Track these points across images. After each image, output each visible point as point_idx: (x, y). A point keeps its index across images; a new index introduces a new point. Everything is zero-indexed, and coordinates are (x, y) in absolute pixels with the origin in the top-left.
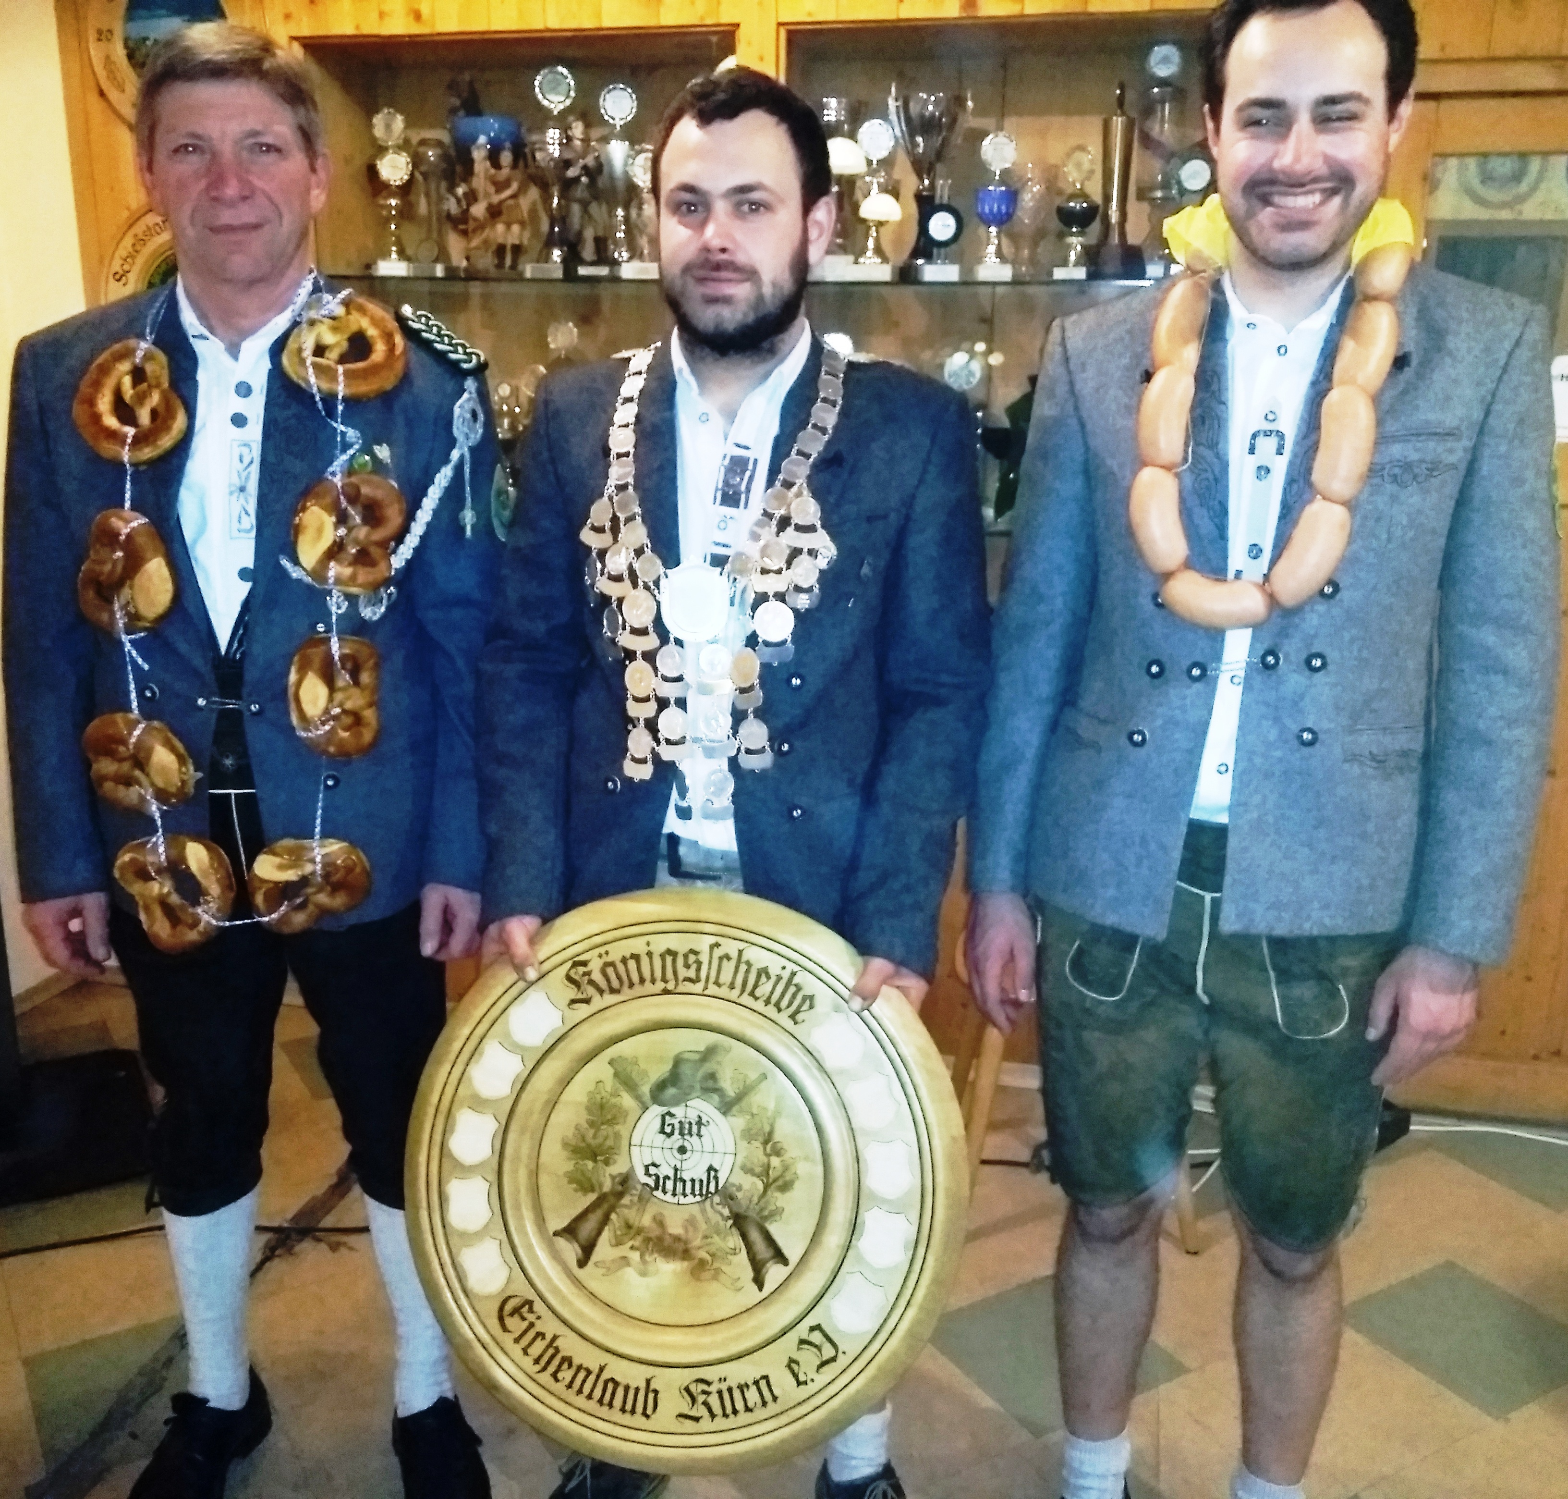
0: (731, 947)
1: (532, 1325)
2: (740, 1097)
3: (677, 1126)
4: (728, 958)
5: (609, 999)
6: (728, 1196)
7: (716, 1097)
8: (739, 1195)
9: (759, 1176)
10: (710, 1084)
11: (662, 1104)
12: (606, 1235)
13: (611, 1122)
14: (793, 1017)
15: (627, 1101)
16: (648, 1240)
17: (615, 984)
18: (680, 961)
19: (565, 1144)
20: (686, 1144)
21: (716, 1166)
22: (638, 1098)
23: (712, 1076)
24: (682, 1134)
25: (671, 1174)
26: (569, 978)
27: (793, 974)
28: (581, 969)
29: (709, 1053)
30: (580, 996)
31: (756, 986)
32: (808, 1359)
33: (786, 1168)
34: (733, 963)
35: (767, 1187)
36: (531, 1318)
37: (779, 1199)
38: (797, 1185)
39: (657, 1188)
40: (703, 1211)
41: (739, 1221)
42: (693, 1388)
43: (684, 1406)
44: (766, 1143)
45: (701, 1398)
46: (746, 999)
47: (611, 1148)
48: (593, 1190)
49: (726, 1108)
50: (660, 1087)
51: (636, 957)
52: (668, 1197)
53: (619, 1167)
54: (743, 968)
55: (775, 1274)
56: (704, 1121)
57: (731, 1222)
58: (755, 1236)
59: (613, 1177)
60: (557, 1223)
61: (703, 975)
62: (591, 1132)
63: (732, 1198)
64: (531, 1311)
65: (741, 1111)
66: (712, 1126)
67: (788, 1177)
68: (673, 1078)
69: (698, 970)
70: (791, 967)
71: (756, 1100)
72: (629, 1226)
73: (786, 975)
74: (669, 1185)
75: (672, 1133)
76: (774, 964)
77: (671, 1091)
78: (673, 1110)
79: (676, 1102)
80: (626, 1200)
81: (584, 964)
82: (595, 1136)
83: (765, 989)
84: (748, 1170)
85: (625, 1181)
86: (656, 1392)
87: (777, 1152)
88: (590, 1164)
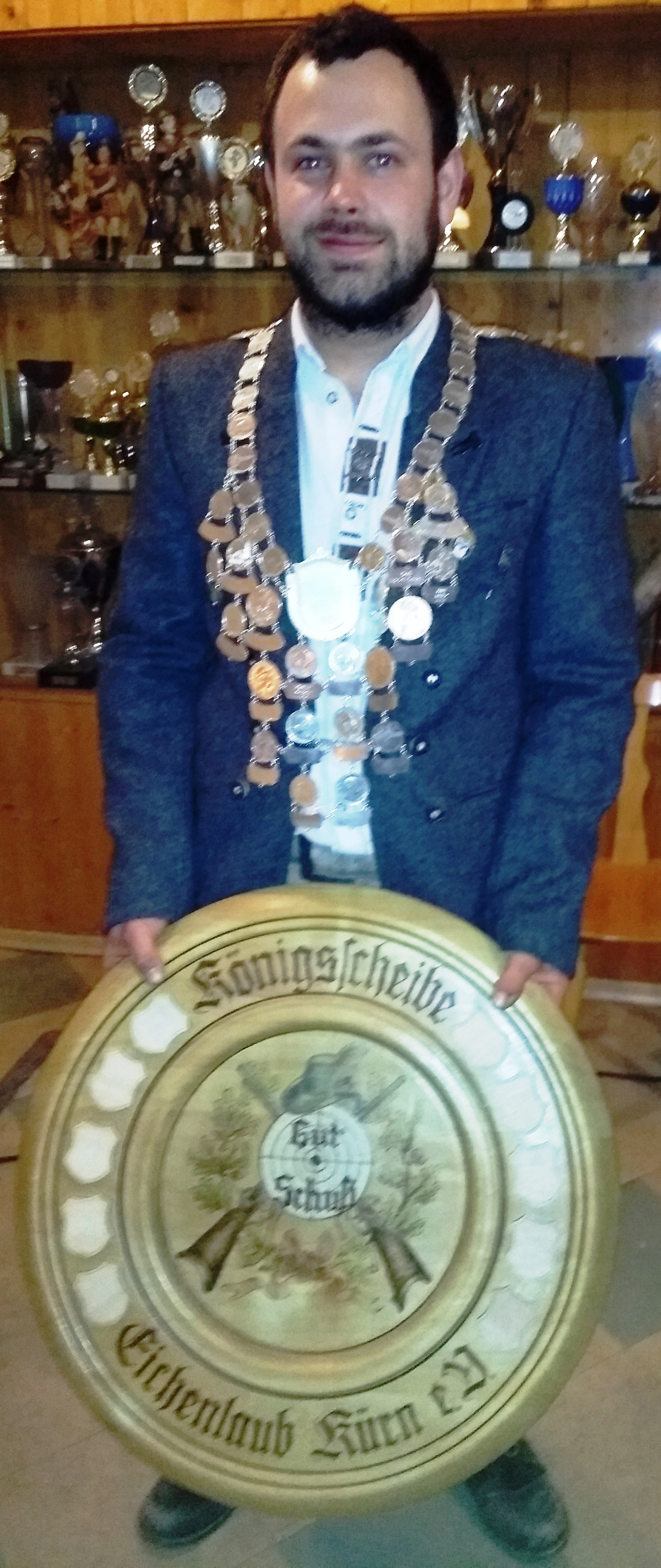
0: (368, 945)
1: (155, 1356)
2: (376, 1103)
3: (310, 1134)
4: (365, 955)
5: (239, 1001)
6: (364, 1208)
7: (351, 1102)
8: (377, 1208)
9: (398, 1186)
10: (345, 1088)
11: (293, 1112)
12: (234, 1257)
13: (239, 1132)
14: (434, 1017)
15: (257, 1109)
16: (279, 1259)
17: (244, 983)
18: (314, 960)
19: (191, 1158)
20: (321, 1155)
21: (352, 1176)
22: (268, 1105)
23: (347, 1081)
24: (315, 1143)
25: (304, 1186)
26: (195, 980)
27: (433, 971)
28: (210, 970)
29: (345, 1055)
30: (206, 999)
31: (394, 984)
32: (454, 1384)
33: (426, 1177)
34: (369, 960)
35: (406, 1197)
36: (153, 1348)
37: (420, 1211)
38: (439, 1195)
39: (288, 1203)
40: (339, 1226)
41: (377, 1235)
42: (330, 1420)
43: (321, 1442)
44: (405, 1150)
45: (338, 1432)
46: (383, 998)
47: (238, 1161)
48: (219, 1206)
49: (362, 1113)
50: (292, 1094)
51: (266, 956)
52: (301, 1212)
53: (247, 1182)
54: (380, 965)
55: (417, 1292)
56: (340, 1127)
57: (368, 1237)
58: (394, 1250)
59: (241, 1192)
60: (181, 1244)
61: (338, 971)
62: (219, 1144)
63: (368, 1210)
64: (153, 1341)
65: (380, 1118)
66: (347, 1135)
67: (429, 1186)
68: (306, 1084)
69: (333, 967)
70: (431, 963)
71: (392, 1108)
72: (259, 1245)
73: (425, 972)
75: (305, 1143)
76: (412, 960)
77: (304, 1098)
78: (306, 1119)
79: (309, 1109)
80: (255, 1217)
81: (211, 964)
82: (222, 1149)
83: (403, 986)
84: (384, 1180)
85: (254, 1195)
86: (290, 1427)
87: (418, 1159)
88: (216, 1179)
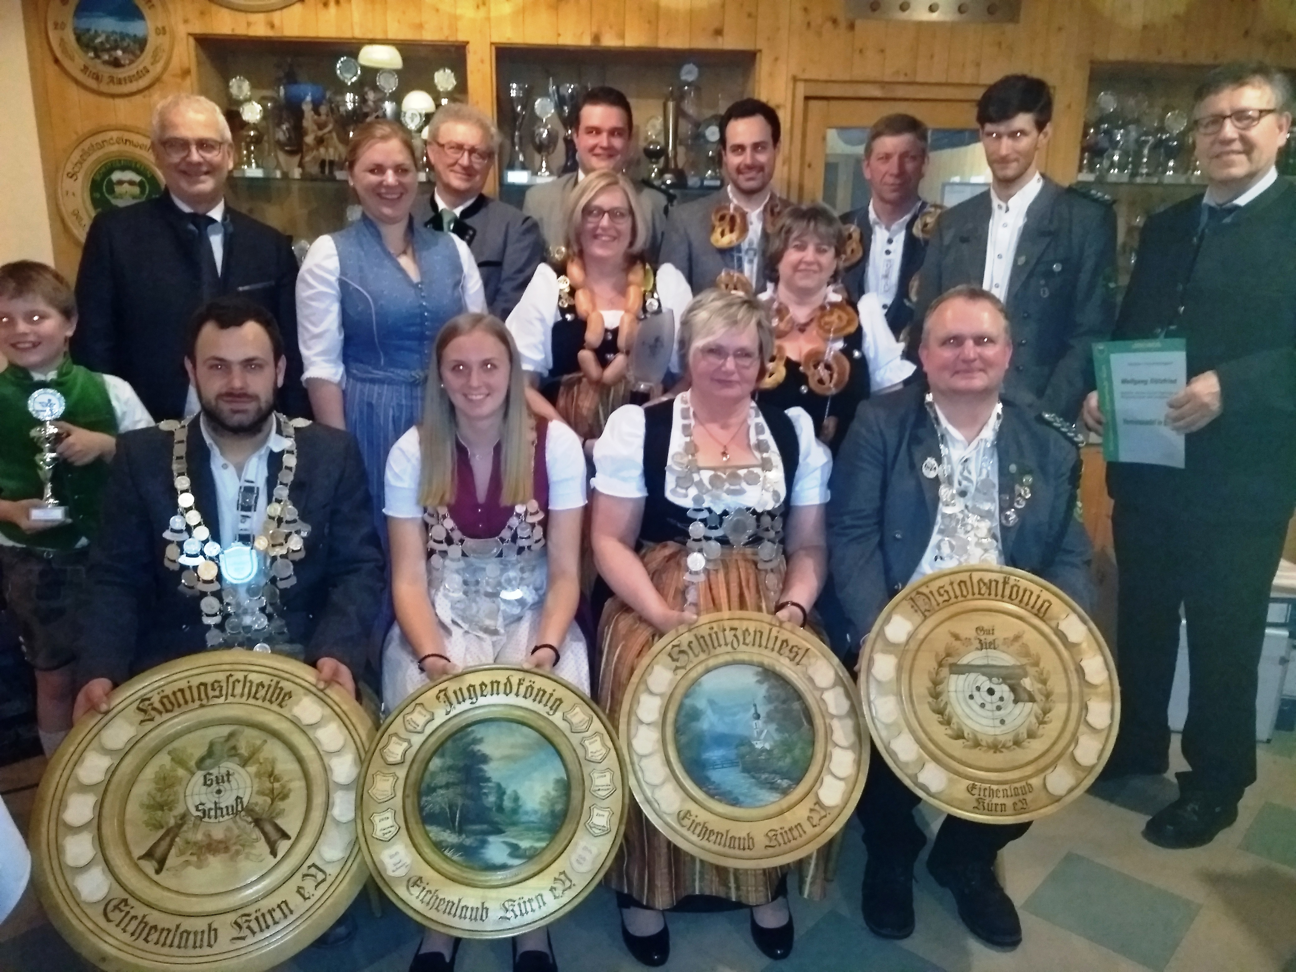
0: (240, 676)
1: (128, 913)
2: (250, 758)
3: (214, 779)
4: (239, 681)
5: (166, 716)
6: (249, 811)
7: (236, 759)
8: (257, 809)
9: (267, 795)
10: (233, 752)
11: (203, 769)
12: (173, 851)
13: (171, 786)
14: (280, 705)
15: (181, 772)
16: (200, 848)
17: (169, 706)
18: (209, 688)
19: (142, 805)
20: (222, 788)
21: (241, 795)
22: (188, 769)
23: (234, 748)
24: (218, 783)
25: (213, 806)
26: (139, 709)
27: (278, 683)
28: (147, 703)
29: (231, 735)
30: (147, 717)
31: (256, 692)
32: (309, 885)
33: (283, 787)
34: (241, 684)
35: (273, 800)
36: (127, 909)
37: (281, 805)
38: (292, 795)
39: (204, 817)
40: (235, 822)
41: (258, 822)
42: (239, 921)
43: (235, 933)
44: (270, 776)
45: (245, 925)
46: (251, 701)
47: (172, 801)
48: (162, 827)
49: (244, 763)
50: (202, 760)
51: (182, 691)
52: (213, 820)
53: (179, 810)
54: (248, 684)
55: (283, 846)
56: (231, 772)
57: (253, 825)
58: (269, 828)
59: (175, 817)
60: (138, 852)
61: (224, 692)
62: (159, 794)
63: (252, 810)
64: (126, 905)
65: (254, 763)
66: (236, 776)
67: (285, 791)
68: (210, 753)
69: (221, 690)
70: (276, 679)
71: (262, 756)
72: (188, 843)
73: (273, 683)
74: (212, 813)
75: (212, 784)
76: (266, 679)
77: (208, 762)
78: (211, 771)
79: (213, 766)
80: (185, 828)
81: (149, 699)
82: (161, 796)
83: (262, 693)
84: (261, 793)
85: (184, 817)
86: (215, 930)
87: (277, 779)
88: (160, 813)
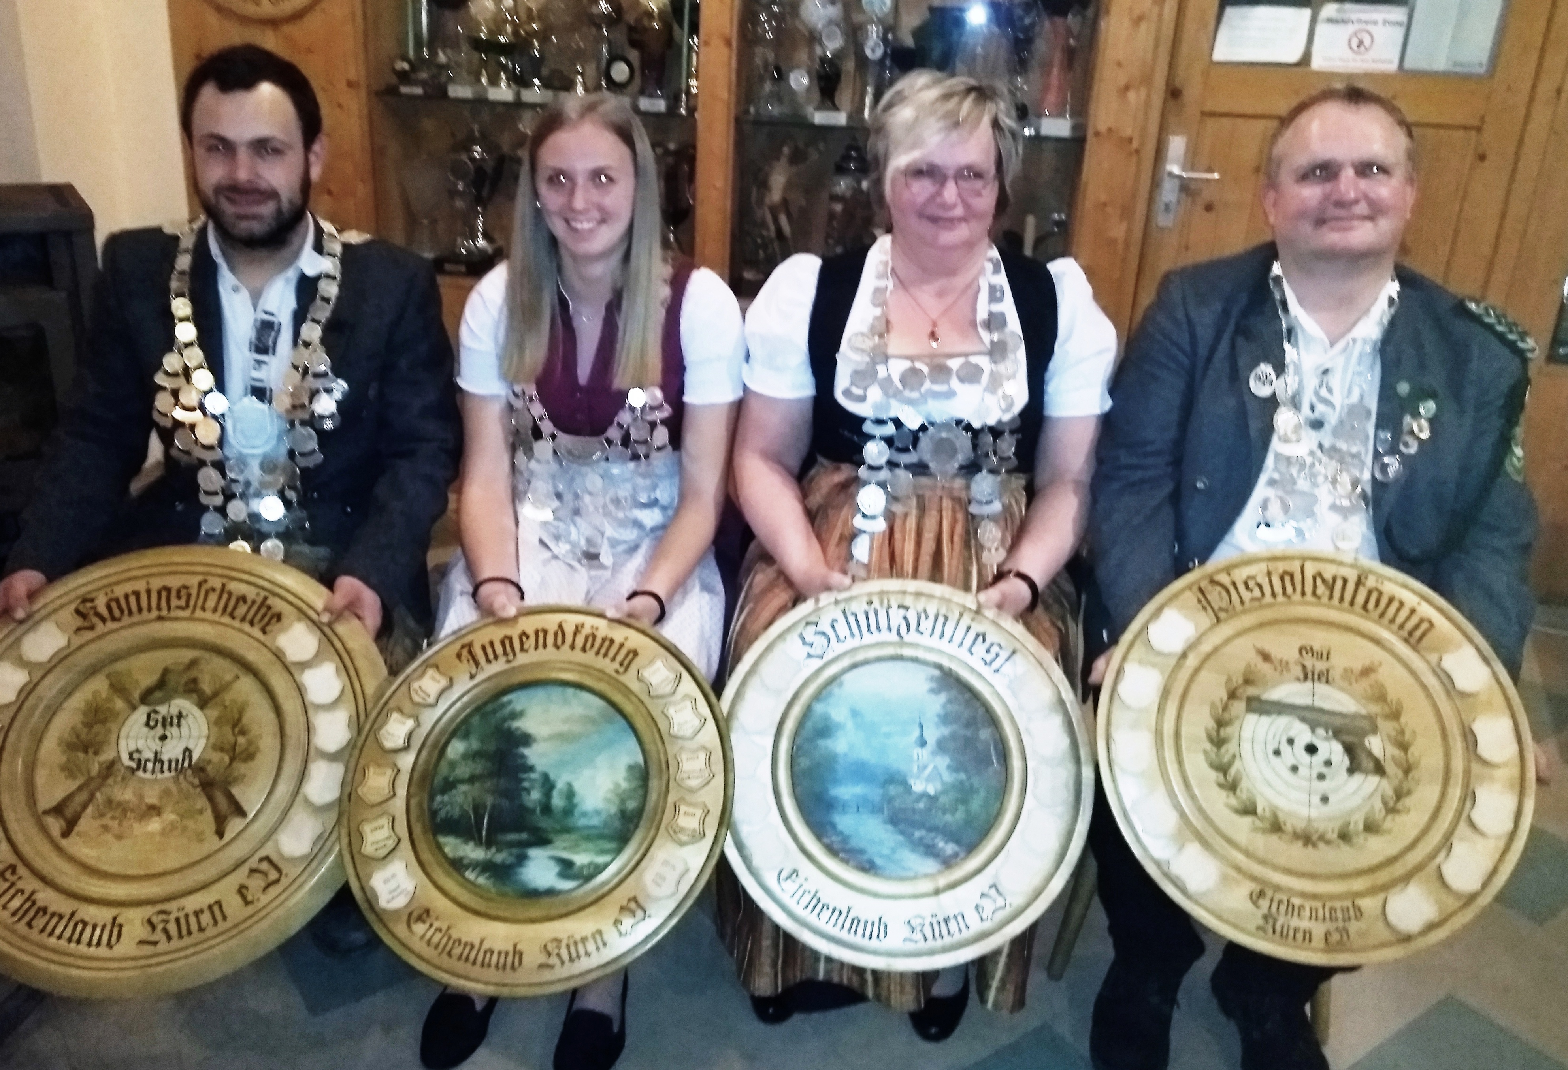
0: (216, 583)
1: (13, 884)
2: (215, 695)
3: (160, 719)
4: (213, 590)
5: (111, 625)
6: (198, 770)
7: (195, 696)
8: (209, 768)
9: (226, 751)
10: (192, 686)
11: (148, 704)
12: (90, 810)
13: (104, 721)
14: (264, 631)
15: (119, 704)
16: (126, 811)
17: (117, 613)
18: (174, 593)
19: (62, 741)
20: (168, 734)
21: (191, 747)
22: (129, 701)
23: (195, 681)
24: (164, 725)
25: (151, 756)
26: (78, 612)
27: (265, 598)
28: (89, 605)
29: (194, 663)
30: (86, 624)
31: (235, 608)
32: (256, 883)
33: (250, 743)
34: (217, 593)
35: (232, 760)
36: (13, 878)
37: (241, 768)
38: (260, 756)
39: (138, 768)
40: (177, 782)
41: (207, 787)
42: (155, 920)
43: (145, 934)
44: (234, 726)
45: (160, 927)
46: (226, 620)
47: (101, 741)
48: (81, 775)
49: (202, 704)
50: (149, 691)
51: (137, 594)
52: (148, 775)
53: (108, 755)
54: (225, 596)
55: (235, 825)
56: (184, 713)
57: (199, 790)
58: (220, 798)
59: (100, 764)
60: (47, 805)
61: (192, 603)
62: (85, 730)
63: (202, 770)
64: (14, 872)
65: (215, 704)
66: (190, 719)
67: (252, 749)
68: (161, 684)
69: (188, 599)
70: (263, 593)
71: (228, 697)
72: (109, 802)
73: (259, 600)
74: (150, 765)
75: (156, 725)
76: (250, 592)
77: (158, 694)
78: (158, 708)
79: (162, 702)
80: (110, 781)
81: (92, 600)
82: (87, 734)
83: (242, 610)
84: (218, 747)
85: (112, 766)
86: (121, 926)
87: (243, 733)
88: (81, 755)
